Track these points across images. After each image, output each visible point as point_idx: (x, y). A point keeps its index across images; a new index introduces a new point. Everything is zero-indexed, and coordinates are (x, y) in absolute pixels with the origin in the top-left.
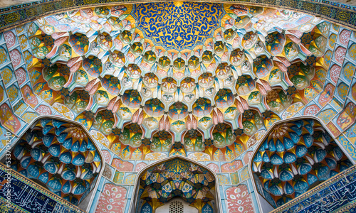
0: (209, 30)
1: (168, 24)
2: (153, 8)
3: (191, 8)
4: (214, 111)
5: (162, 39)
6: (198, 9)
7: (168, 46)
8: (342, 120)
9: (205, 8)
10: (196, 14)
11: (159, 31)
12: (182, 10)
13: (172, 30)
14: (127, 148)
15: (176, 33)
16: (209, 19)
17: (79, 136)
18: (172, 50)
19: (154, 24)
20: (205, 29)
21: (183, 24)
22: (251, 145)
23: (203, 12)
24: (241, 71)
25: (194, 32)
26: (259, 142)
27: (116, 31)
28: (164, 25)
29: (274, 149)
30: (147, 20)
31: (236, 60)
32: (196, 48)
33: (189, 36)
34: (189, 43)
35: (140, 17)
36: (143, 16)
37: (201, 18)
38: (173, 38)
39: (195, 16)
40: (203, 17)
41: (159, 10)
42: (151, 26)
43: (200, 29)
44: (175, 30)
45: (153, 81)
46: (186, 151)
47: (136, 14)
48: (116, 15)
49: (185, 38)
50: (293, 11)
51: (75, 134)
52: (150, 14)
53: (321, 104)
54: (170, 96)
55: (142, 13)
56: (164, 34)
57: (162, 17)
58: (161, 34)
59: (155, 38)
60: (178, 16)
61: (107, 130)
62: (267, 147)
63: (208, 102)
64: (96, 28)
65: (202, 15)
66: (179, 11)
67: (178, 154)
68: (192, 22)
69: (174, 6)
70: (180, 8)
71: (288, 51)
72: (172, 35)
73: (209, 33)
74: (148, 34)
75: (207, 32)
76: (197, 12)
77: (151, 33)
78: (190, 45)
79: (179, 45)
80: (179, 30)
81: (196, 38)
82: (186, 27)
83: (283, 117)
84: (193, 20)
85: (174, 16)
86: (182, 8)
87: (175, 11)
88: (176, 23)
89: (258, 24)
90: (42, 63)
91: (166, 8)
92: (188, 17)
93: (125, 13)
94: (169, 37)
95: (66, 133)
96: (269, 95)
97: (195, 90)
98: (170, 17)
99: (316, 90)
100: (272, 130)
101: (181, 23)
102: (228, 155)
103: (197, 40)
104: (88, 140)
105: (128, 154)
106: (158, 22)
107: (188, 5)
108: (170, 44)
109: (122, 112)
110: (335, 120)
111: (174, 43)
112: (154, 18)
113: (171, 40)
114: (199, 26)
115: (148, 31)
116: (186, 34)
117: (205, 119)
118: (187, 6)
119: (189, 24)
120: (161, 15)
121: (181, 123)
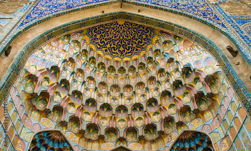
0: (144, 45)
1: (113, 38)
2: (103, 27)
3: (130, 26)
4: (145, 114)
5: (109, 50)
6: (136, 28)
7: (114, 55)
8: (223, 144)
9: (141, 28)
10: (134, 31)
11: (107, 44)
12: (124, 28)
13: (116, 42)
14: (89, 140)
15: (119, 45)
16: (144, 37)
17: (58, 137)
18: (116, 59)
19: (103, 39)
20: (141, 43)
21: (125, 38)
22: (169, 142)
23: (140, 30)
24: (165, 87)
25: (132, 45)
26: (173, 141)
27: (77, 53)
28: (110, 39)
29: (183, 146)
30: (98, 36)
31: (162, 75)
32: (134, 57)
33: (129, 47)
34: (129, 53)
35: (92, 36)
36: (95, 34)
37: (138, 35)
38: (117, 49)
39: (134, 33)
40: (139, 34)
41: (107, 28)
42: (101, 40)
43: (137, 42)
44: (119, 42)
45: (104, 87)
46: (127, 142)
47: (90, 33)
48: (76, 37)
49: (126, 49)
50: (203, 49)
51: (56, 136)
52: (100, 32)
53: (213, 126)
54: (116, 99)
55: (94, 32)
56: (111, 45)
57: (109, 33)
58: (108, 46)
59: (104, 49)
60: (121, 32)
61: (75, 129)
62: (178, 145)
63: (142, 106)
64: (63, 56)
65: (139, 32)
66: (121, 28)
67: (121, 144)
68: (132, 37)
69: (118, 24)
70: (122, 25)
71: (197, 82)
72: (117, 46)
73: (144, 46)
74: (99, 47)
75: (142, 46)
76: (135, 30)
77: (101, 46)
78: (130, 54)
79: (122, 54)
80: (121, 43)
81: (134, 49)
82: (127, 40)
83: (190, 127)
84: (132, 35)
85: (118, 32)
86: (124, 26)
87: (119, 28)
88: (119, 37)
89: (179, 53)
90: (32, 96)
91: (112, 26)
92: (128, 33)
93: (82, 34)
94: (114, 48)
95: (50, 137)
96: (182, 109)
97: (133, 95)
98: (115, 33)
99: (212, 113)
100: (182, 134)
101: (123, 37)
102: (153, 146)
103: (135, 51)
104: (65, 141)
105: (90, 145)
106: (106, 37)
107: (129, 24)
108: (115, 53)
109: (85, 115)
110: (219, 142)
111: (118, 52)
112: (103, 34)
113: (116, 50)
114: (136, 40)
115: (99, 45)
116: (126, 46)
117: (140, 118)
118: (127, 25)
119: (129, 38)
120: (109, 31)
121: (123, 120)
